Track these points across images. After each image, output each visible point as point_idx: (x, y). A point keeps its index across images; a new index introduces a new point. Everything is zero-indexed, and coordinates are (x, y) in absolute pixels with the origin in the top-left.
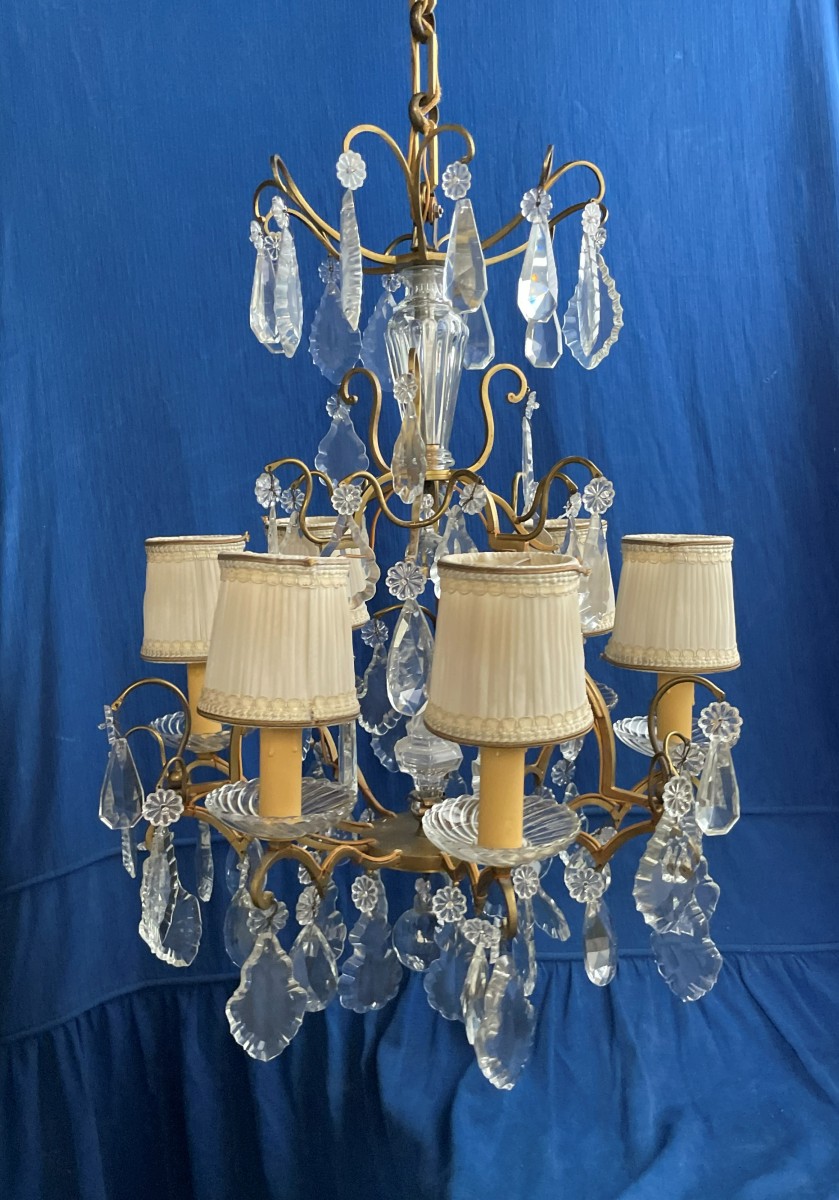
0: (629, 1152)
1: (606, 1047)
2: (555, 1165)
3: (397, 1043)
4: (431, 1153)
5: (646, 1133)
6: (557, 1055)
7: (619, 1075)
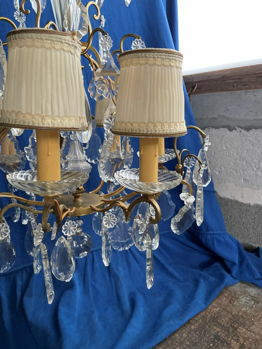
0: (123, 313)
1: (108, 278)
2: (99, 325)
5: (127, 305)
6: (92, 285)
7: (114, 286)
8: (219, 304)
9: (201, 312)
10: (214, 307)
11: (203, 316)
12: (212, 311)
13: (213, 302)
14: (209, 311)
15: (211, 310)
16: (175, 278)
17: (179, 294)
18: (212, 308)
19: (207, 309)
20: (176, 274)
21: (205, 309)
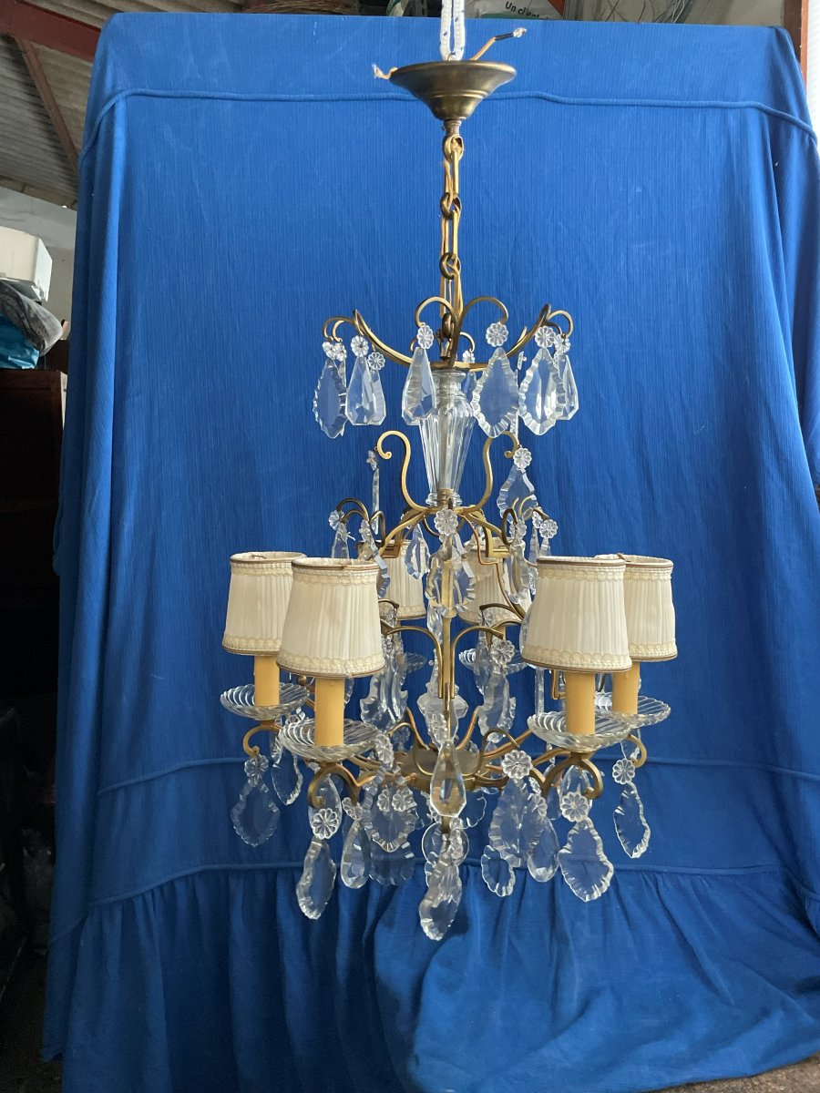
1: (547, 936)
2: (497, 1023)
3: (390, 925)
4: (406, 1007)
6: (510, 942)
7: (555, 960)
8: (794, 1080)
9: (737, 1079)
10: (775, 1082)
11: (733, 1088)
12: (763, 1087)
13: (779, 1071)
14: (756, 1083)
15: (761, 1084)
16: (716, 991)
17: (701, 1026)
18: (768, 1081)
19: (753, 1079)
20: (722, 983)
21: (750, 1077)
